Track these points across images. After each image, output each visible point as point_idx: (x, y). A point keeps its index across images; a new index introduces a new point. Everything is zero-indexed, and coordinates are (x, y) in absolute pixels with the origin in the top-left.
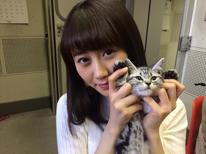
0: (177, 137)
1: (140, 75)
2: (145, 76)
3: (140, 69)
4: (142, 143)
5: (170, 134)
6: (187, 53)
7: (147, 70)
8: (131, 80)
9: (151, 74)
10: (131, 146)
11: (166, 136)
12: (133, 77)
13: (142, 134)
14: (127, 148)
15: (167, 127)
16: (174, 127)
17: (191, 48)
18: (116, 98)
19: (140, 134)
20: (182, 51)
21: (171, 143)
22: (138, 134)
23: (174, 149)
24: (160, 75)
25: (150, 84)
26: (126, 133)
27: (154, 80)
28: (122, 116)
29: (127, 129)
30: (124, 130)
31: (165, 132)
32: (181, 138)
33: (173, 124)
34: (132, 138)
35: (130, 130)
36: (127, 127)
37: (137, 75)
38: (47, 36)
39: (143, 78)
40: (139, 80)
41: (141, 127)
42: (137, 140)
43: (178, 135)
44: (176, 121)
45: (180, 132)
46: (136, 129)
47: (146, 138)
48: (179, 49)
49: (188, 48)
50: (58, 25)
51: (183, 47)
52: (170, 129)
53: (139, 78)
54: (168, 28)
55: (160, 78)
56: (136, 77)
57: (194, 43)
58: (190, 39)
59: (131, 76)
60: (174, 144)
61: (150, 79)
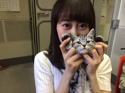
0: (106, 77)
1: (79, 41)
2: (83, 41)
3: (79, 37)
4: (85, 82)
5: (102, 75)
6: (116, 30)
7: (84, 38)
8: (74, 45)
9: (86, 39)
10: (79, 84)
11: (100, 76)
12: (75, 43)
13: (85, 76)
14: (77, 85)
15: (100, 71)
16: (104, 71)
17: (119, 27)
18: (67, 57)
19: (84, 76)
20: (113, 29)
21: (103, 80)
22: (83, 77)
23: (105, 84)
24: (92, 40)
25: (85, 46)
26: (76, 77)
27: (88, 43)
28: (72, 67)
29: (76, 74)
30: (75, 74)
31: (99, 74)
32: (108, 77)
33: (104, 69)
34: (80, 79)
35: (79, 75)
36: (77, 73)
37: (78, 41)
38: (31, 19)
39: (81, 42)
40: (79, 44)
41: (85, 72)
42: (83, 80)
43: (106, 75)
44: (106, 67)
45: (108, 74)
46: (82, 73)
47: (88, 79)
48: (111, 27)
49: (117, 27)
50: (37, 13)
51: (114, 26)
52: (102, 72)
53: (79, 43)
54: (105, 15)
55: (92, 42)
56: (77, 42)
57: (121, 24)
58: (118, 21)
59: (74, 42)
60: (105, 81)
61: (86, 42)
